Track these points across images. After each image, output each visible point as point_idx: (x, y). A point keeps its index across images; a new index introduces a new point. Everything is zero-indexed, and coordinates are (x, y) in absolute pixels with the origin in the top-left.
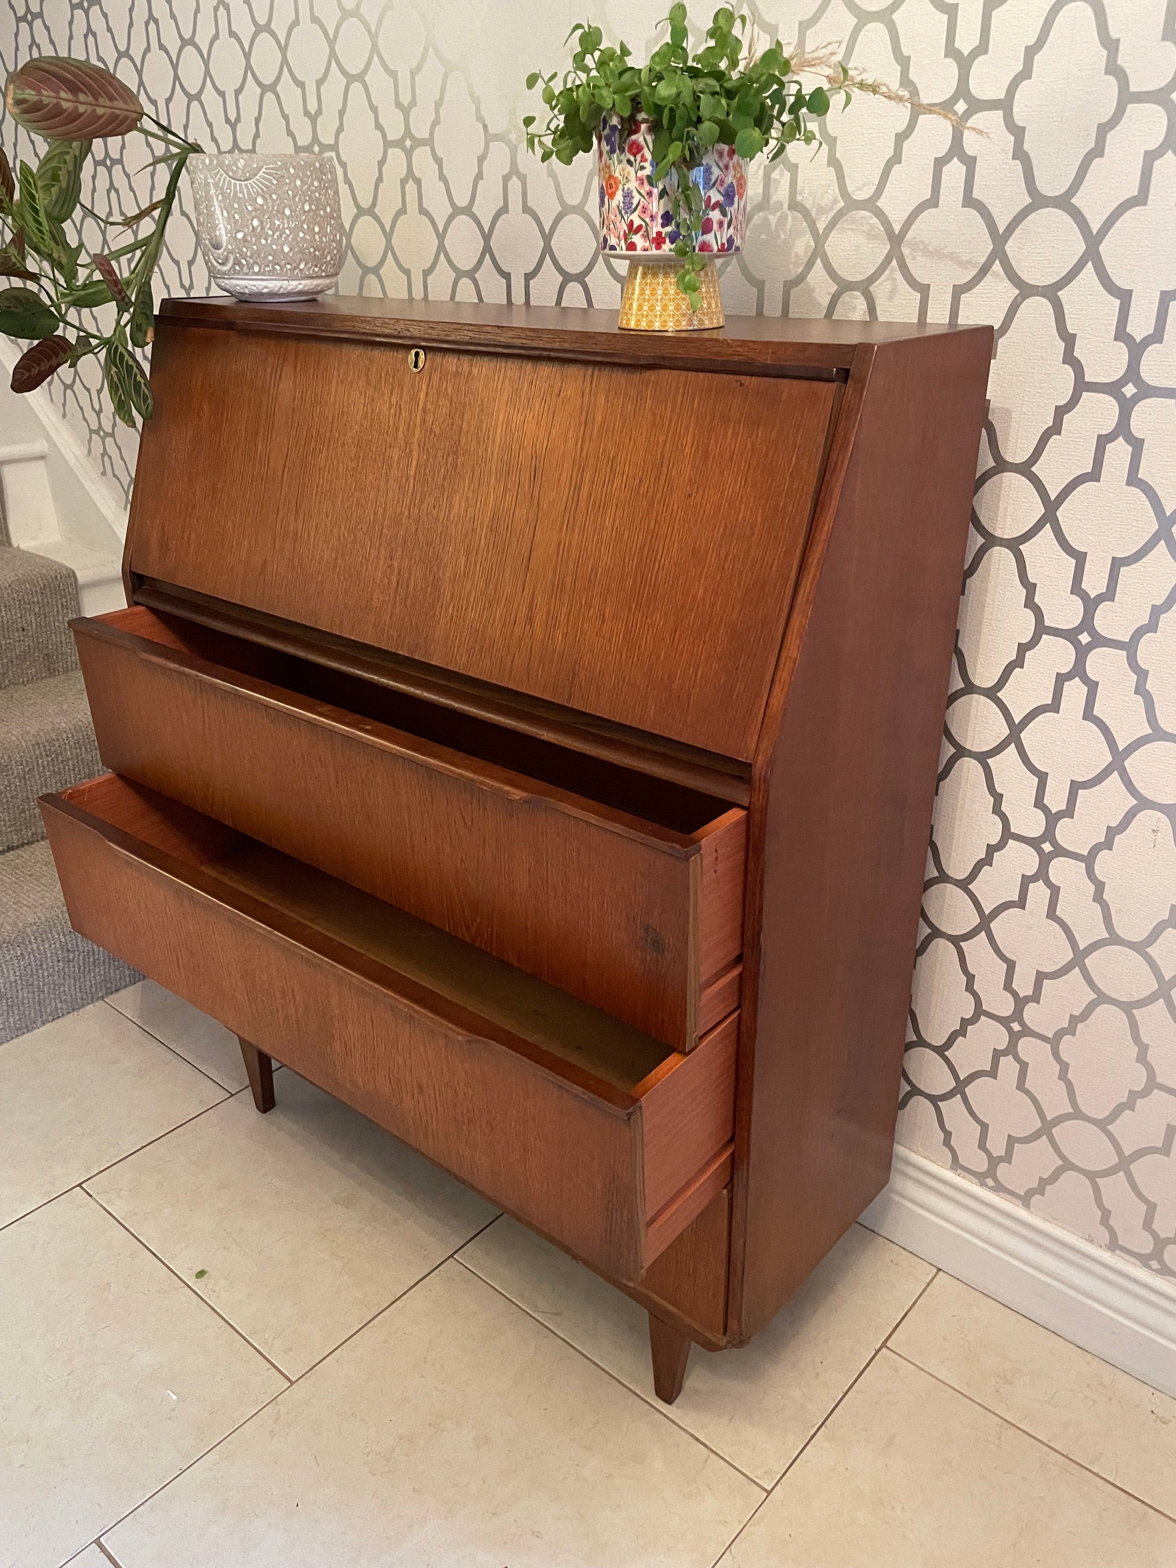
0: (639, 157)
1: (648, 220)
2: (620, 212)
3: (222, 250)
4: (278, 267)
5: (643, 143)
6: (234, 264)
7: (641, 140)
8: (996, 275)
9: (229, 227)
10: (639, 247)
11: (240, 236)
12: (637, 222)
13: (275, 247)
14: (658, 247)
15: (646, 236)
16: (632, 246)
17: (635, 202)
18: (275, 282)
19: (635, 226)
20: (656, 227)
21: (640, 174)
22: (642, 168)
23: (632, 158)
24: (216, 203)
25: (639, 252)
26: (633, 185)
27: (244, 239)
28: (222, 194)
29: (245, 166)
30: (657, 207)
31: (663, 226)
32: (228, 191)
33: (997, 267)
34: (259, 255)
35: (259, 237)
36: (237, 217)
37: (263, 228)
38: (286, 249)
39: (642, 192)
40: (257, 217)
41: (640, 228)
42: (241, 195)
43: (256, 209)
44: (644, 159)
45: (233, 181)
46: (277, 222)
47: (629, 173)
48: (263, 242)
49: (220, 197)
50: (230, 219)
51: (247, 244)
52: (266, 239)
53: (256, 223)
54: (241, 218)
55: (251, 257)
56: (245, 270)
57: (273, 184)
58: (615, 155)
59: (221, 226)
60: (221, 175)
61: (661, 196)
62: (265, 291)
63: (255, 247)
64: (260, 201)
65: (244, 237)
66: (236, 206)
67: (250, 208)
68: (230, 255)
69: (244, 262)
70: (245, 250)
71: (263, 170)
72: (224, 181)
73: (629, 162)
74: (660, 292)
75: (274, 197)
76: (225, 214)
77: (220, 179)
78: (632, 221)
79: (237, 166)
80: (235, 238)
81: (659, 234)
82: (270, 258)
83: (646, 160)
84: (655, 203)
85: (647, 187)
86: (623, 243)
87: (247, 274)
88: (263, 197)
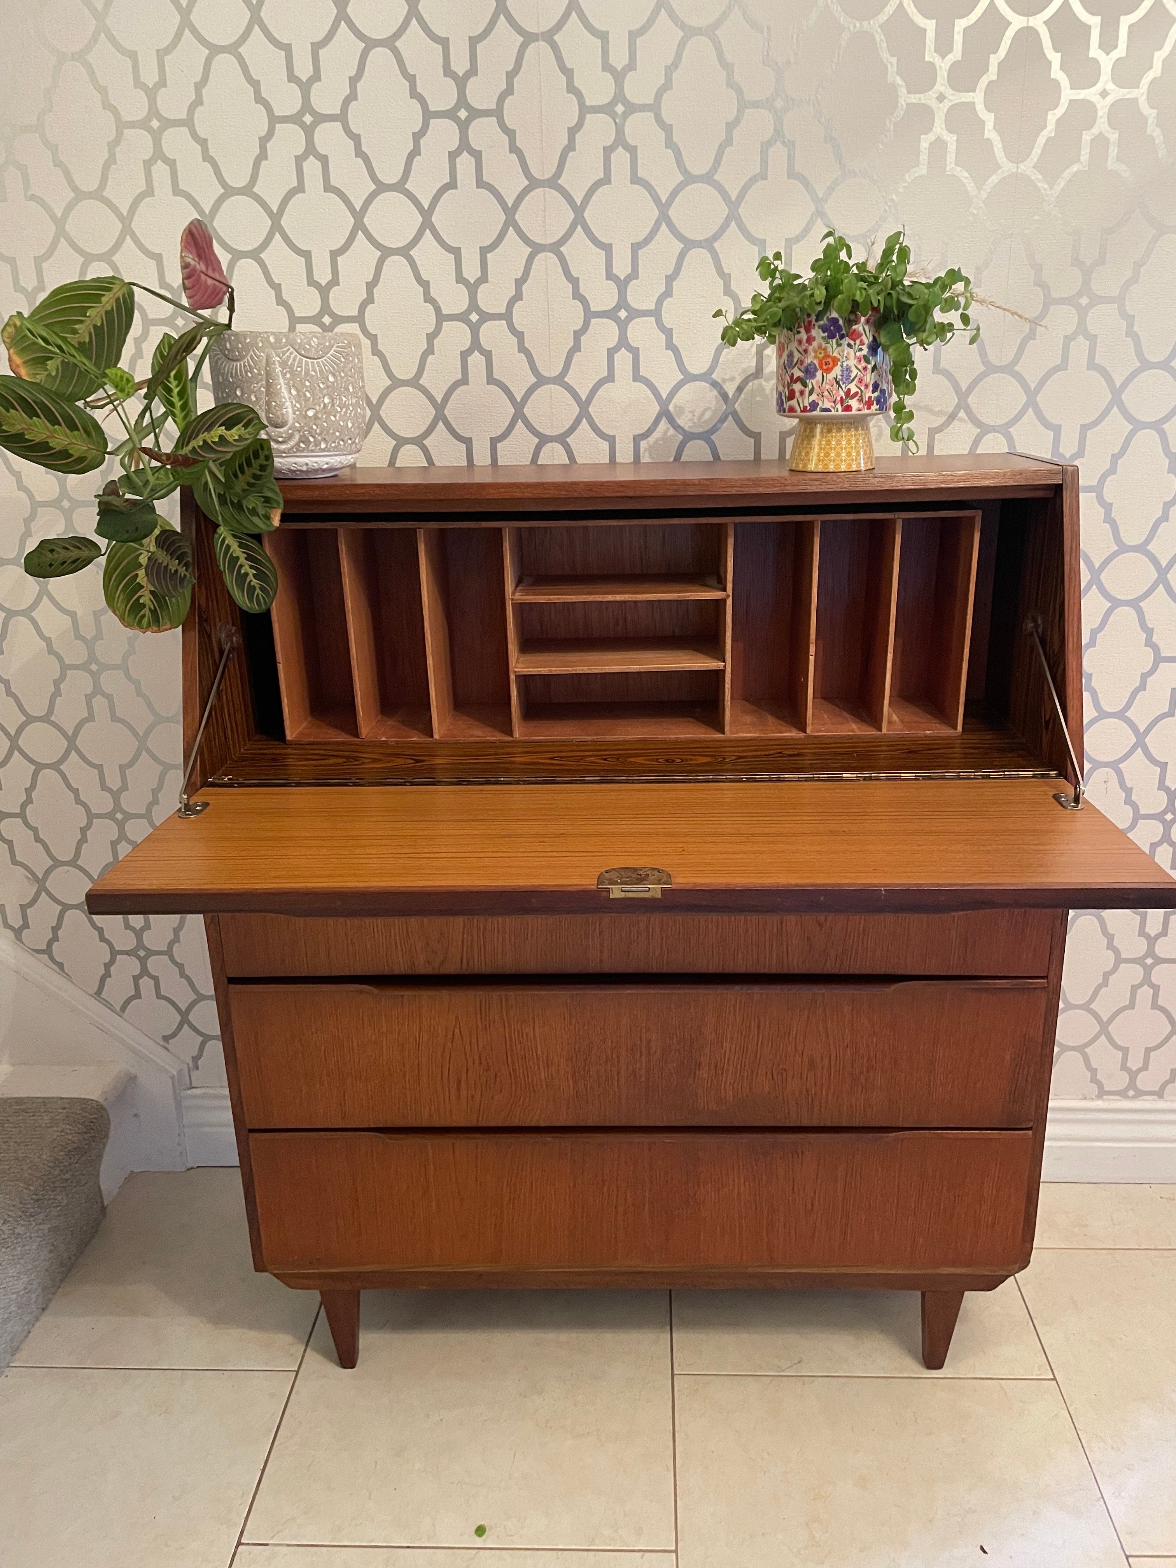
0: (858, 342)
1: (863, 388)
2: (838, 383)
3: (285, 428)
4: (342, 443)
5: (862, 331)
6: (300, 441)
7: (861, 329)
8: (961, 420)
9: (298, 406)
10: (854, 409)
11: (310, 413)
12: (854, 389)
13: (342, 423)
14: (869, 408)
15: (860, 400)
16: (848, 408)
17: (853, 375)
18: (336, 458)
19: (852, 393)
20: (868, 394)
21: (858, 354)
22: (861, 350)
23: (852, 342)
24: (281, 381)
25: (854, 412)
26: (852, 362)
27: (315, 416)
28: (292, 372)
29: (319, 344)
30: (870, 378)
31: (873, 392)
32: (299, 369)
33: (962, 414)
34: (328, 432)
35: (329, 414)
36: (308, 395)
37: (333, 405)
38: (350, 425)
39: (860, 367)
40: (328, 394)
41: (857, 393)
42: (313, 373)
43: (328, 387)
44: (862, 343)
45: (304, 359)
46: (344, 399)
47: (848, 353)
48: (333, 418)
49: (288, 376)
50: (300, 396)
51: (318, 422)
52: (335, 416)
53: (327, 400)
54: (313, 396)
55: (320, 435)
56: (311, 447)
57: (341, 362)
58: (834, 341)
59: (288, 404)
60: (291, 354)
61: (873, 371)
62: (325, 466)
63: (325, 424)
64: (331, 379)
65: (315, 415)
66: (307, 384)
67: (322, 386)
68: (296, 433)
69: (312, 439)
70: (315, 427)
71: (334, 348)
72: (294, 360)
73: (849, 345)
74: (844, 443)
75: (343, 375)
76: (294, 392)
77: (289, 357)
78: (849, 390)
79: (310, 345)
80: (306, 416)
81: (870, 398)
82: (338, 434)
83: (864, 344)
84: (869, 375)
85: (864, 364)
86: (839, 406)
87: (312, 451)
88: (334, 375)
